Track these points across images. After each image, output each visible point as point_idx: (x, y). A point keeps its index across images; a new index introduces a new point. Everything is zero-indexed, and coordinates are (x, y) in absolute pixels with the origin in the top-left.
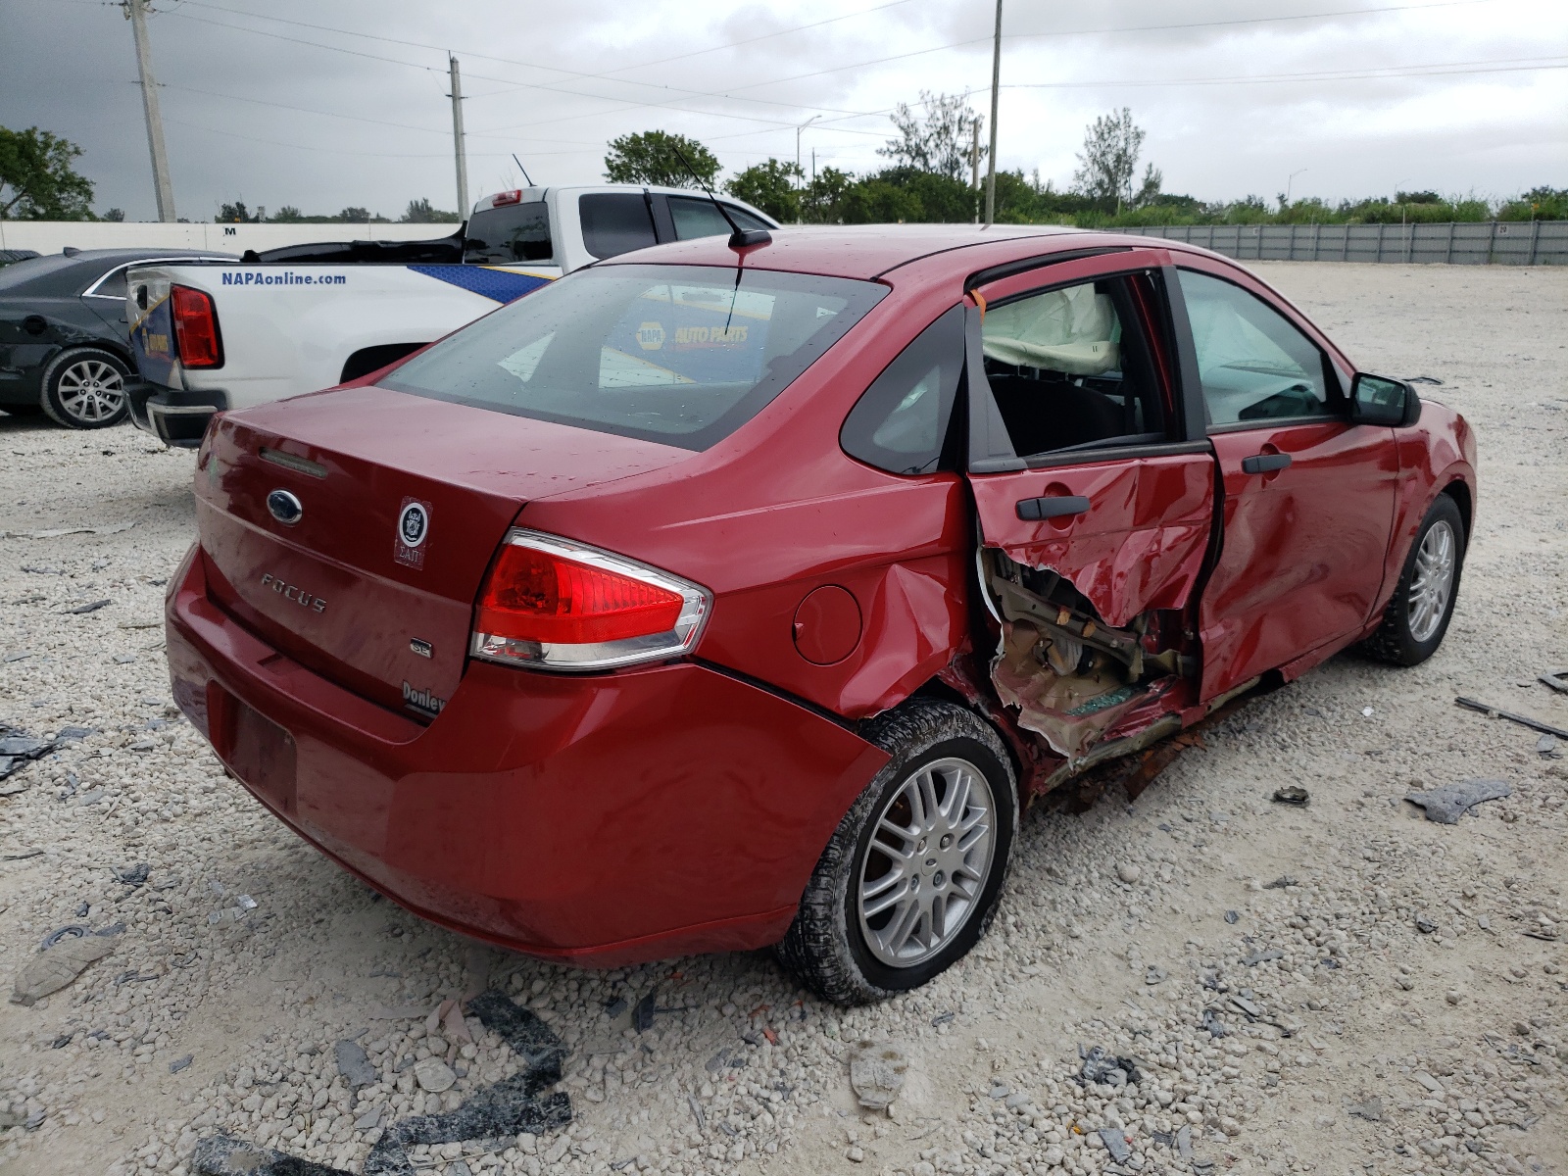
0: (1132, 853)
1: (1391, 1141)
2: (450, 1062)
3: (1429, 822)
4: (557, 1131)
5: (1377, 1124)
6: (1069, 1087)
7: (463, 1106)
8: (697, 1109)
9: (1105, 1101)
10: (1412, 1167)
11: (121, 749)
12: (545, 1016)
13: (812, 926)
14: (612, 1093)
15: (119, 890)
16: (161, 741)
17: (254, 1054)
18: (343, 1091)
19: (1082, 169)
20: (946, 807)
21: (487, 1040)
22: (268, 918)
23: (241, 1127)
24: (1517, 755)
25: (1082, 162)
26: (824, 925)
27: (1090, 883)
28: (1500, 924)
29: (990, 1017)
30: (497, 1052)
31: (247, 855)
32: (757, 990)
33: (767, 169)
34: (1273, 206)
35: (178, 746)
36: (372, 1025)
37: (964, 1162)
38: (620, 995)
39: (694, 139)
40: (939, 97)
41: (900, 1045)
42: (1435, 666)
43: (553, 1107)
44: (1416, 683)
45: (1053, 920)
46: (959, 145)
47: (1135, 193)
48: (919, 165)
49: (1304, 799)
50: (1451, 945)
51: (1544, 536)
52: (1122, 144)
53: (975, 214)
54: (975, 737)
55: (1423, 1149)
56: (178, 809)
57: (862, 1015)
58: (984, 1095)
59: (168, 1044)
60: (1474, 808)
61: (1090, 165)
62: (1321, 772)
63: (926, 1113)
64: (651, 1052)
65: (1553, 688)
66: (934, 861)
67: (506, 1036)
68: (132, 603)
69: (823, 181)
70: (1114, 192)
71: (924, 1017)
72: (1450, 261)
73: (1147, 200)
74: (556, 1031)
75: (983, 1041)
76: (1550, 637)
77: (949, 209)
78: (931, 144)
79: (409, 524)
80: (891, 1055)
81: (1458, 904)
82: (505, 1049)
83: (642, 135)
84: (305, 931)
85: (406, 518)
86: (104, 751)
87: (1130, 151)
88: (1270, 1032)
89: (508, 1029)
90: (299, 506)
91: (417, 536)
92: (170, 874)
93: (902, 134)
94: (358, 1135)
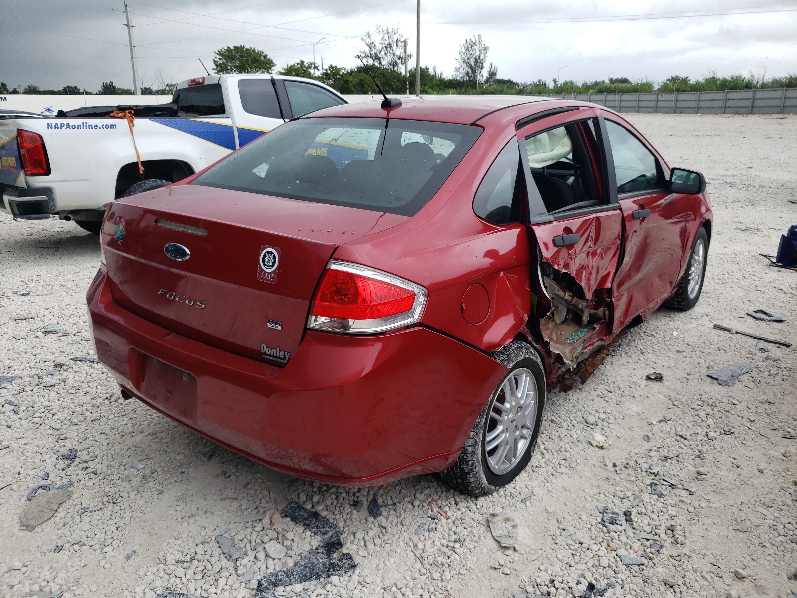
0: (588, 409)
1: (756, 541)
2: (281, 542)
3: (721, 386)
4: (350, 573)
5: (747, 534)
6: (599, 528)
7: (296, 564)
8: (418, 555)
9: (619, 533)
10: (770, 553)
11: (37, 387)
12: (324, 514)
13: (465, 457)
14: (371, 551)
15: (63, 464)
16: (58, 382)
17: (171, 546)
18: (228, 563)
19: (458, 66)
20: (519, 392)
21: (297, 529)
22: (153, 473)
23: (178, 586)
24: (750, 351)
25: (458, 63)
26: (472, 456)
27: (573, 425)
28: (769, 432)
29: (548, 496)
30: (304, 535)
31: (129, 440)
32: (428, 492)
33: (299, 66)
34: (551, 85)
35: (69, 383)
36: (231, 526)
37: (562, 570)
38: (359, 500)
39: (260, 50)
40: (386, 29)
41: (509, 513)
42: (698, 310)
43: (344, 561)
44: (693, 319)
45: (563, 446)
46: (396, 54)
47: (485, 78)
48: (376, 64)
49: (661, 378)
50: (751, 445)
51: (725, 245)
52: (478, 53)
53: (407, 89)
54: (532, 357)
55: (771, 543)
56: (81, 418)
57: (486, 500)
58: (559, 535)
59: (120, 545)
60: (739, 377)
61: (462, 64)
62: (663, 364)
63: (533, 547)
64: (385, 528)
65: (755, 318)
66: (514, 420)
67: (307, 526)
68: (13, 306)
69: (329, 72)
70: (474, 78)
71: (516, 499)
72: (638, 112)
73: (490, 82)
74: (332, 521)
75: (548, 508)
76: (745, 294)
77: (394, 87)
78: (383, 53)
79: (267, 259)
80: (507, 520)
81: (748, 424)
82: (308, 533)
83: (232, 48)
84: (176, 479)
85: (264, 256)
86: (27, 388)
87: (482, 57)
88: (684, 494)
89: (307, 522)
90: (188, 252)
91: (272, 266)
92: (89, 453)
93: (367, 47)
94: (243, 584)
